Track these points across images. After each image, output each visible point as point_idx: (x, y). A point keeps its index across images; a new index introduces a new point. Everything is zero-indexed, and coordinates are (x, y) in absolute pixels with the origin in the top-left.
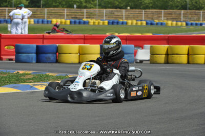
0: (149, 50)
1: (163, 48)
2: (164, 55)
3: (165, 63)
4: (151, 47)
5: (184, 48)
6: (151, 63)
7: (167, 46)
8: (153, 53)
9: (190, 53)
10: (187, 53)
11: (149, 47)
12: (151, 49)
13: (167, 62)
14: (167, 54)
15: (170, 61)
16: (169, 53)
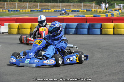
0: (8, 27)
1: (16, 25)
2: (17, 29)
3: (17, 34)
4: (9, 24)
5: (28, 25)
6: (9, 34)
7: (19, 24)
8: (10, 28)
9: (32, 28)
10: (30, 28)
11: (8, 25)
12: (9, 25)
13: (18, 33)
14: (19, 29)
15: (20, 33)
16: (20, 28)
